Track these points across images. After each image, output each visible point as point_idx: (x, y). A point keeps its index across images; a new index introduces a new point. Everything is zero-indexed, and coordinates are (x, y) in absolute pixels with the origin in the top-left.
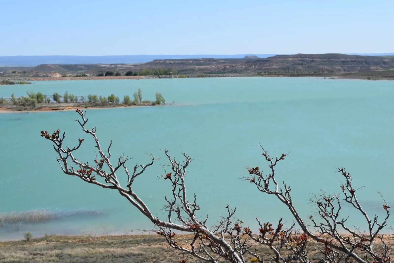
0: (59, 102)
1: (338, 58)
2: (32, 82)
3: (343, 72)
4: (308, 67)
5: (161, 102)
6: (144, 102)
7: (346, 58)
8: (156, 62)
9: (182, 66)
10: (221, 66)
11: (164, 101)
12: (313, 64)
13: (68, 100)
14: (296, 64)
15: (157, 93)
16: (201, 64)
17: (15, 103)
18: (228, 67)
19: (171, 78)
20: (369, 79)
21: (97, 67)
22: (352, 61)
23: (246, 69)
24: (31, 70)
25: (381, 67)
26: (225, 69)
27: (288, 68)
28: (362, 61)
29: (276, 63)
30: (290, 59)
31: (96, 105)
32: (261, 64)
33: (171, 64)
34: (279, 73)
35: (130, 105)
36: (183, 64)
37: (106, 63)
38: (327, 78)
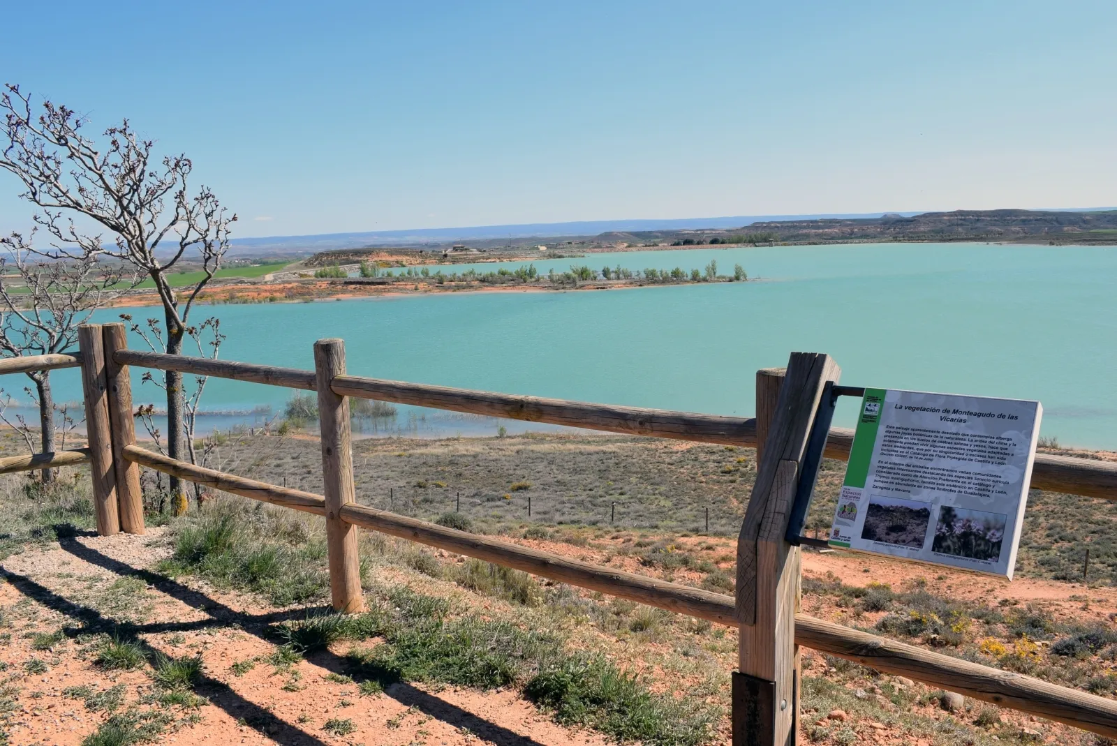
0: (609, 279)
1: (1016, 216)
2: (586, 255)
3: (1022, 235)
4: (972, 229)
5: (742, 278)
6: (718, 278)
7: (1028, 216)
8: (756, 226)
9: (792, 230)
10: (847, 230)
11: (745, 277)
12: (979, 225)
13: (621, 276)
14: (953, 225)
15: (736, 265)
16: (819, 228)
17: (552, 281)
18: (856, 230)
19: (771, 246)
20: (1052, 244)
21: (678, 234)
22: (1037, 220)
23: (882, 233)
24: (592, 240)
25: (1080, 227)
26: (852, 233)
27: (942, 231)
28: (1052, 220)
29: (924, 223)
30: (945, 218)
31: (655, 282)
32: (903, 225)
33: (778, 227)
34: (924, 238)
35: (699, 282)
36: (794, 227)
37: (689, 229)
38: (991, 243)
